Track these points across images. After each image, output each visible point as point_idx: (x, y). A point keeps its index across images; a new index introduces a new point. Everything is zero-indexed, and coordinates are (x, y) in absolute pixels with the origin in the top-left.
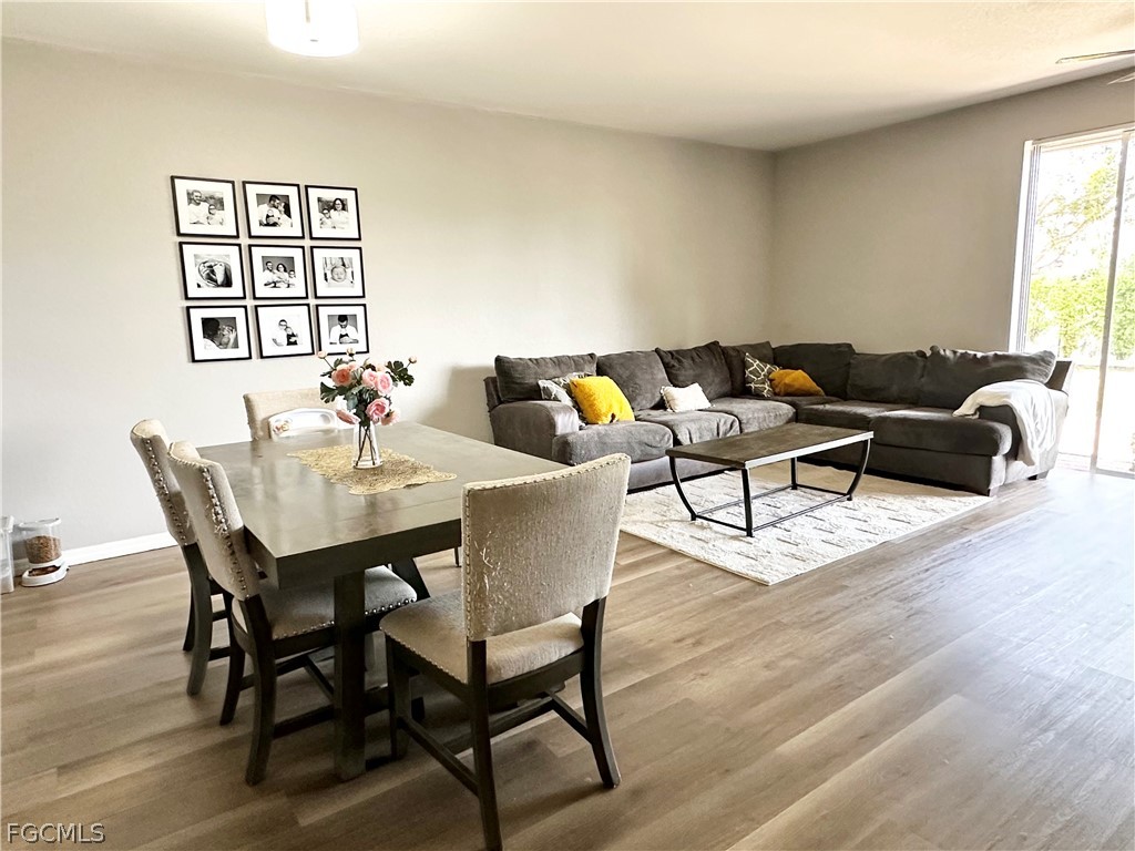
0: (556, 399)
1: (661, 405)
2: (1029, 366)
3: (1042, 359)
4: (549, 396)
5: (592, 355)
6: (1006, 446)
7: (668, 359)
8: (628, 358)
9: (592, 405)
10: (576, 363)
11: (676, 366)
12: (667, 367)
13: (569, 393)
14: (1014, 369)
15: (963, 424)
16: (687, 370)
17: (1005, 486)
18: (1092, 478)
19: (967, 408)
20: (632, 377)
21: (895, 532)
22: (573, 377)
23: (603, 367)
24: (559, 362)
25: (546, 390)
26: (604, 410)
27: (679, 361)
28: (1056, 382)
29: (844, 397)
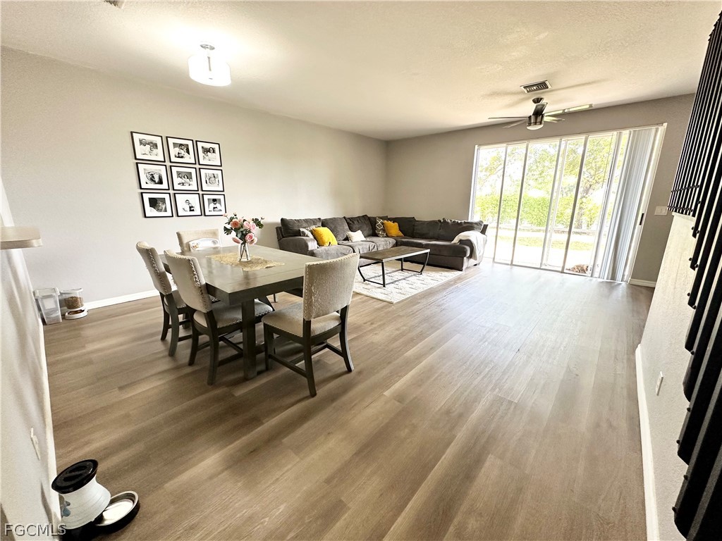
0: (307, 236)
1: (347, 239)
2: (475, 226)
3: (479, 224)
4: (304, 234)
5: (319, 219)
6: (468, 255)
7: (349, 221)
8: (334, 220)
9: (321, 238)
10: (314, 222)
11: (352, 223)
12: (348, 223)
13: (312, 234)
14: (470, 227)
15: (454, 246)
16: (356, 225)
17: (467, 268)
18: (493, 266)
19: (456, 241)
20: (335, 227)
21: (434, 284)
22: (313, 227)
23: (324, 223)
24: (306, 221)
25: (303, 232)
26: (326, 241)
27: (353, 222)
28: (483, 232)
29: (413, 237)
